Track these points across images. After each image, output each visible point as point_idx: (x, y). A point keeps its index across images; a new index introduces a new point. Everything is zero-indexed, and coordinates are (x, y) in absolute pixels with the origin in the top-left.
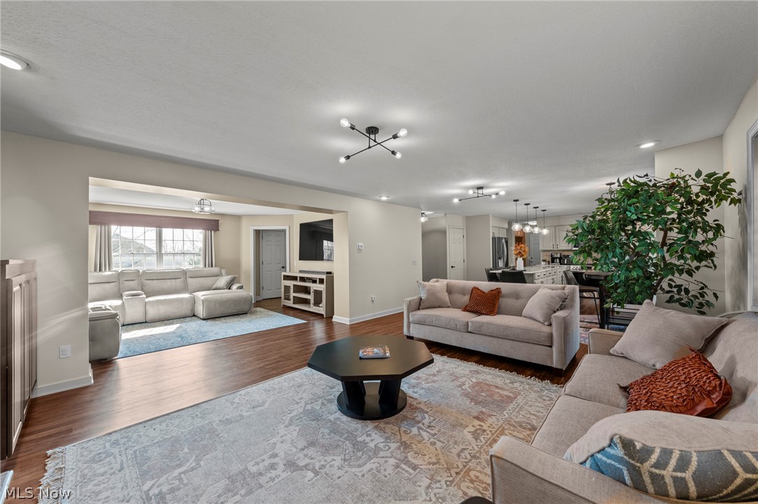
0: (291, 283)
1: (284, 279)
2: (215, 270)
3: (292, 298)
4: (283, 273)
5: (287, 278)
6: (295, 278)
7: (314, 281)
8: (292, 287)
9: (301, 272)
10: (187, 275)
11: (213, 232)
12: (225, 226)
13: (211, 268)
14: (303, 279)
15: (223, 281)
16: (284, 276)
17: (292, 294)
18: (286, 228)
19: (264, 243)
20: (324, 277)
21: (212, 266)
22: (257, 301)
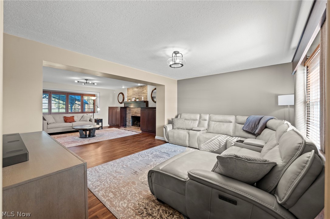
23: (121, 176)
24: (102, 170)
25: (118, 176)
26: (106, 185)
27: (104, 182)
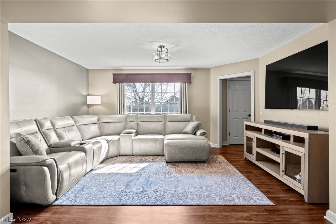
0: (254, 135)
1: (246, 130)
2: (188, 116)
3: (255, 153)
4: (246, 123)
5: (249, 128)
6: (259, 130)
7: (286, 138)
8: (255, 140)
9: (267, 122)
10: (167, 120)
11: (187, 84)
12: (197, 79)
13: (185, 115)
14: (269, 133)
15: (190, 126)
16: (247, 125)
17: (255, 149)
18: (251, 74)
19: (231, 93)
20: (305, 135)
21: (186, 113)
22: (223, 146)
23: (216, 180)
24: (235, 194)
25: (219, 181)
26: (233, 178)
27: (235, 180)
